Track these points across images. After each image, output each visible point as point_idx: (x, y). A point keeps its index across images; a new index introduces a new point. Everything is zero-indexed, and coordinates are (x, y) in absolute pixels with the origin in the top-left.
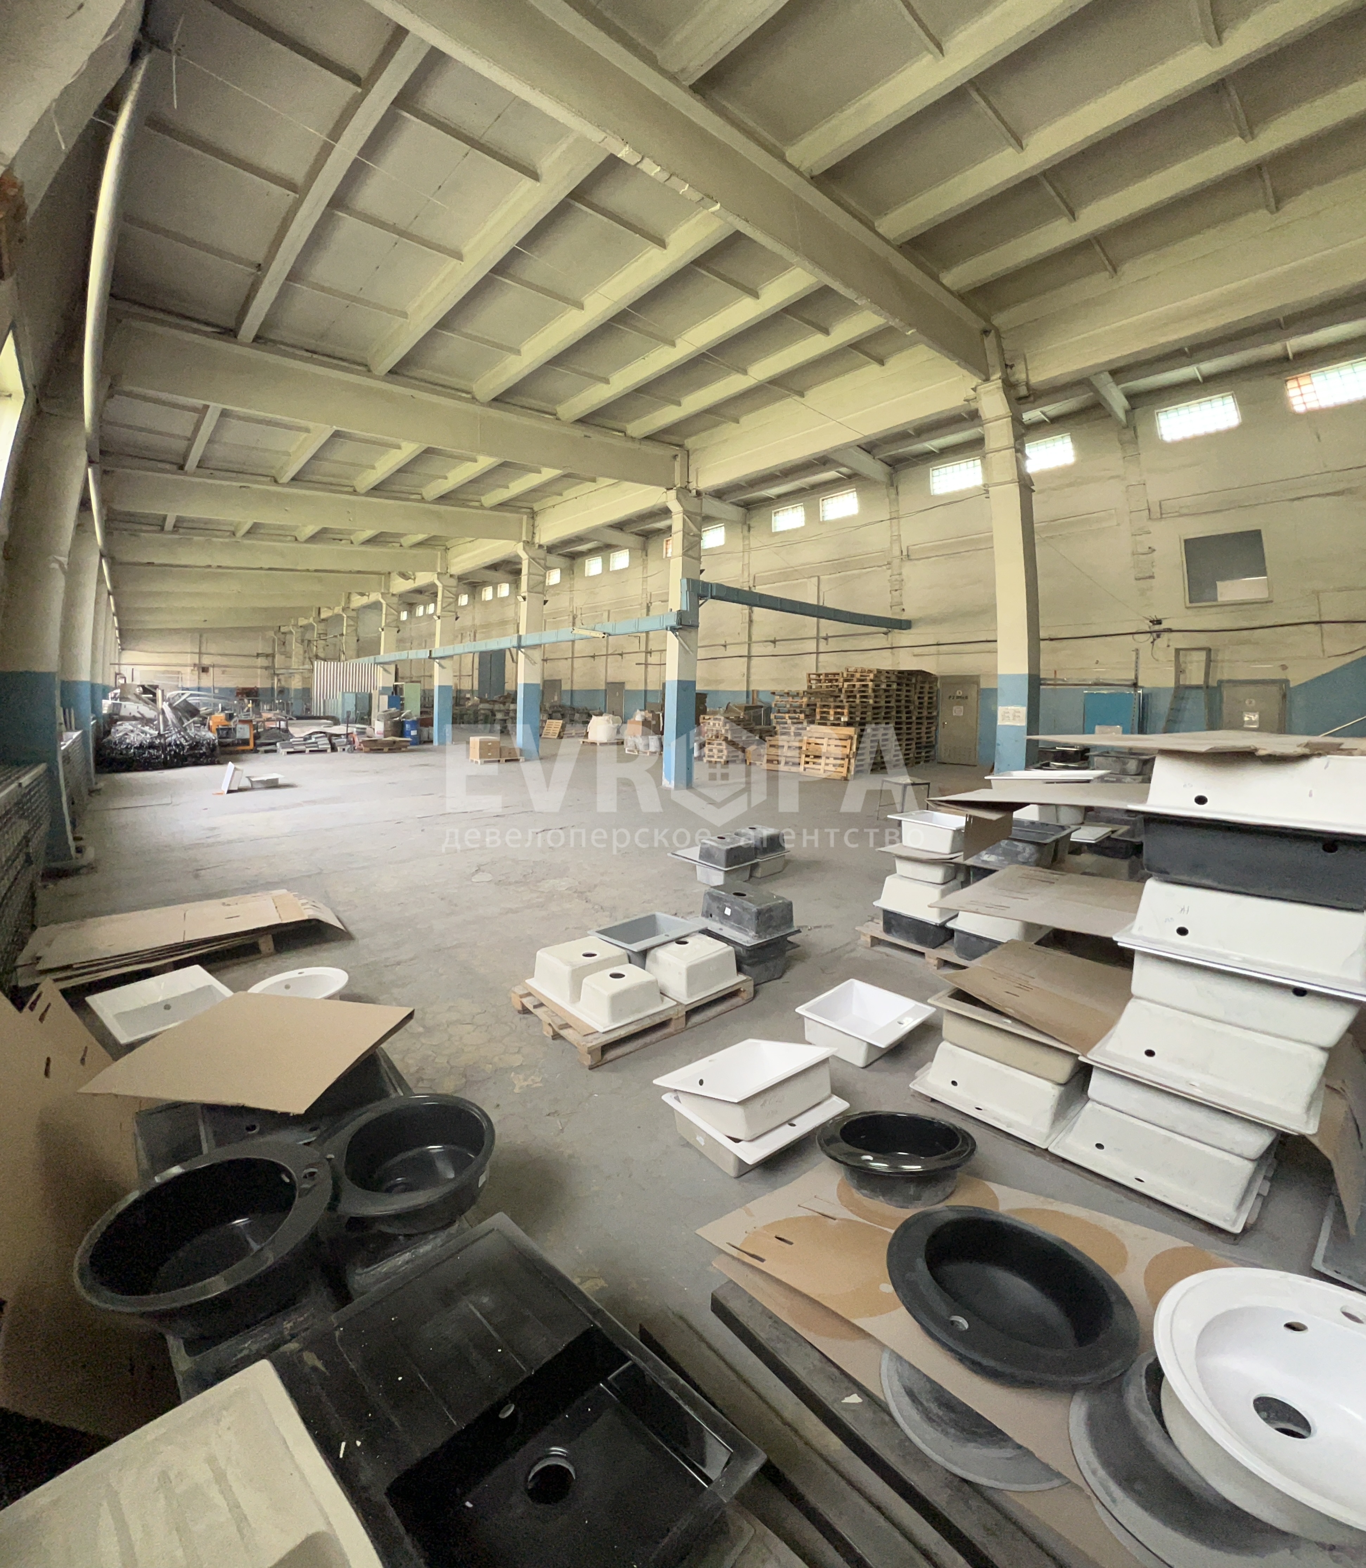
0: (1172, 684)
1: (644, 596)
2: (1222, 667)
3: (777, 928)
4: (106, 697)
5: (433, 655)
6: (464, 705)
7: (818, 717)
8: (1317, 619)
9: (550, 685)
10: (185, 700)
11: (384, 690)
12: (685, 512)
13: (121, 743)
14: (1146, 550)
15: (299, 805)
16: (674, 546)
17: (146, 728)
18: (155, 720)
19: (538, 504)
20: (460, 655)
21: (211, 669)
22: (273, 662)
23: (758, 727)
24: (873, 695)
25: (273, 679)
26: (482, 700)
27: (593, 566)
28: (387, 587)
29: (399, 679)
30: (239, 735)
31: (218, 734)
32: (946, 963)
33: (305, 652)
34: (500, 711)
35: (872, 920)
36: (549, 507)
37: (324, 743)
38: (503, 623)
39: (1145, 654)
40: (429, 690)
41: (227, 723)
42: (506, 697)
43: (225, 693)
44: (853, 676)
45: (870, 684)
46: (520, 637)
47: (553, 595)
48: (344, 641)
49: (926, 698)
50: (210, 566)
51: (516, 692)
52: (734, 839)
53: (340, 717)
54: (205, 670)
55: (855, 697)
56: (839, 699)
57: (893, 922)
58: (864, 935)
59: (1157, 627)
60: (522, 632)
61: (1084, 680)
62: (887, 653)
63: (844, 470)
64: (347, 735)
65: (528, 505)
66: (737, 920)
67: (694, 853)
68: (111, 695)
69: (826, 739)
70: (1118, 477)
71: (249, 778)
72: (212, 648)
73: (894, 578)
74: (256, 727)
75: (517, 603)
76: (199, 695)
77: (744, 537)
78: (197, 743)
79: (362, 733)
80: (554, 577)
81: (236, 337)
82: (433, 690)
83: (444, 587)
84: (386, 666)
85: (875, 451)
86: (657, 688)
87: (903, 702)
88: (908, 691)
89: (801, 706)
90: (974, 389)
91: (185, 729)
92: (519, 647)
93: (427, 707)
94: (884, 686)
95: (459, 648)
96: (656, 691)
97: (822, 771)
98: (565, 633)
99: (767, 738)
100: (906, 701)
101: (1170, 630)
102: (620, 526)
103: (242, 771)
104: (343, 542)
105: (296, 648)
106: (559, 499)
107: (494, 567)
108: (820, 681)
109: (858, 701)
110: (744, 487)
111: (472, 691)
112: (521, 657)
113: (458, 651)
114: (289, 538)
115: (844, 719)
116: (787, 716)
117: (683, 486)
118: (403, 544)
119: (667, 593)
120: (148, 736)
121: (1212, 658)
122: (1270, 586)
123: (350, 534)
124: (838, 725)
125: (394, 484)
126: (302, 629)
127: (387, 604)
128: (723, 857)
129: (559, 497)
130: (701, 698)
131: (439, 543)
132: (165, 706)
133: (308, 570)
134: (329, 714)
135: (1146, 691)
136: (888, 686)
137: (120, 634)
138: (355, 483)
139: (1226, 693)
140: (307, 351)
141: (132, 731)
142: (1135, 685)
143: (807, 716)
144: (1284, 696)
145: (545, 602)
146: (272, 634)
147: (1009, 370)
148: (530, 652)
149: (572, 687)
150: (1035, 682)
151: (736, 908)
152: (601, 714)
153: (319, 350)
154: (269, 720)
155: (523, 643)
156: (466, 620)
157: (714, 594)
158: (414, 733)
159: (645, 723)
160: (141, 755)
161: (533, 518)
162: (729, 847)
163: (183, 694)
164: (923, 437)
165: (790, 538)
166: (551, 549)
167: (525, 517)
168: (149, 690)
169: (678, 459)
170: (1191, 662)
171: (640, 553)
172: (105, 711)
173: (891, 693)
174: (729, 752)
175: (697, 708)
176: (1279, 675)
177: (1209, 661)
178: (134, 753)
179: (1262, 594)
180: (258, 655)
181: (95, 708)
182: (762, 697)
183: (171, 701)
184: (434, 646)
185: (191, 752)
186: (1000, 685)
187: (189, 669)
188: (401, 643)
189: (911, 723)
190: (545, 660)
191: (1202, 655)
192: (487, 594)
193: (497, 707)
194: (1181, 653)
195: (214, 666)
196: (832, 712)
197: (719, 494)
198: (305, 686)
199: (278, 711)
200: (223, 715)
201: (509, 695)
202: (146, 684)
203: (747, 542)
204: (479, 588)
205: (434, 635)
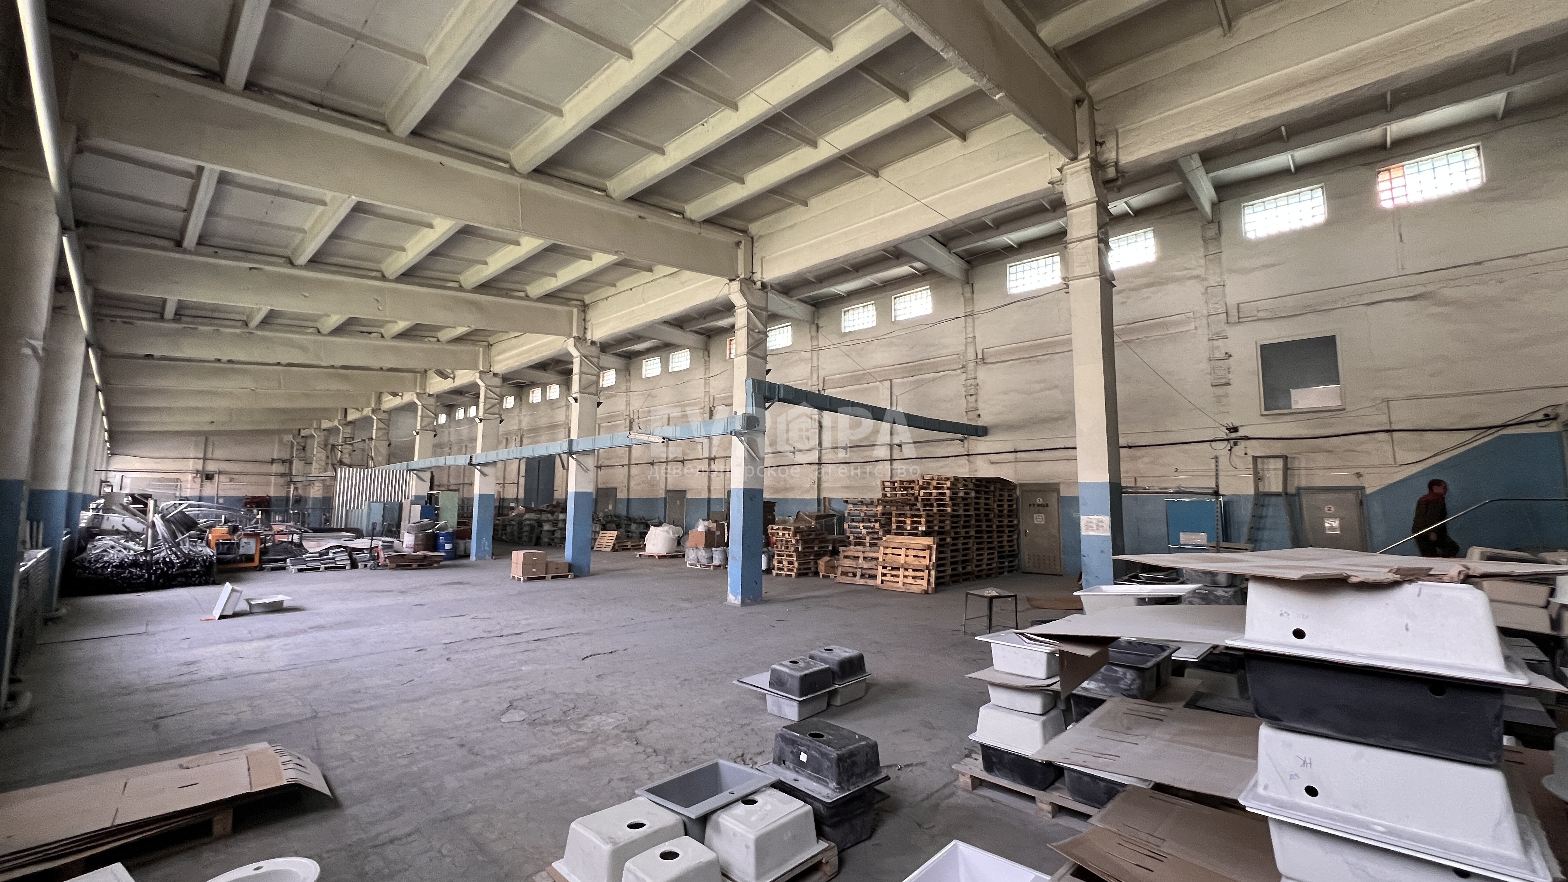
0: (1252, 492)
1: (707, 399)
2: (1299, 475)
3: (862, 776)
4: (85, 508)
5: (474, 462)
6: (508, 515)
7: (894, 527)
8: (1388, 428)
9: (605, 494)
10: (181, 512)
11: (416, 500)
12: (750, 306)
13: (97, 561)
14: (1223, 356)
15: (304, 631)
16: (738, 344)
17: (131, 544)
18: (143, 534)
19: (590, 295)
20: (505, 461)
21: (216, 476)
22: (290, 469)
23: (830, 537)
24: (950, 503)
25: (289, 488)
26: (528, 510)
27: (651, 367)
28: (423, 386)
29: (435, 487)
30: (242, 551)
31: (218, 549)
32: (1059, 810)
33: (328, 457)
34: (547, 521)
35: (967, 756)
36: (603, 299)
37: (343, 559)
38: (553, 427)
39: (1224, 461)
40: (468, 499)
41: (229, 537)
42: (555, 507)
43: (231, 503)
44: (929, 483)
45: (948, 492)
46: (571, 442)
47: (609, 397)
48: (372, 446)
49: (1006, 506)
50: (219, 360)
51: (566, 500)
52: (808, 663)
53: (364, 528)
54: (209, 477)
55: (932, 505)
56: (915, 507)
57: (994, 759)
58: (963, 775)
59: (1234, 435)
60: (574, 436)
61: (1166, 488)
62: (964, 460)
63: (918, 265)
64: (371, 549)
65: (579, 297)
66: (814, 768)
67: (763, 680)
68: (93, 505)
69: (904, 550)
70: (1197, 277)
71: (248, 600)
72: (219, 453)
73: (969, 382)
74: (263, 541)
75: (568, 406)
76: (199, 506)
77: (812, 338)
78: (191, 560)
79: (388, 547)
80: (609, 378)
81: (222, 81)
82: (472, 499)
83: (487, 387)
84: (421, 474)
85: (951, 245)
86: (722, 496)
87: (982, 510)
88: (987, 499)
89: (875, 515)
90: (1060, 170)
91: (178, 544)
92: (570, 453)
93: (465, 517)
94: (961, 494)
95: (502, 454)
96: (720, 500)
97: (900, 584)
98: (621, 437)
99: (841, 549)
100: (986, 510)
101: (1247, 438)
102: (679, 322)
103: (241, 592)
104: (373, 335)
105: (318, 453)
106: (612, 291)
107: (542, 366)
108: (894, 489)
109: (935, 509)
110: (812, 282)
111: (517, 500)
112: (572, 464)
113: (501, 457)
114: (311, 330)
115: (922, 528)
116: (861, 525)
117: (748, 277)
118: (441, 339)
119: (732, 397)
120: (132, 552)
121: (1289, 466)
122: (1342, 395)
123: (381, 327)
124: (916, 535)
125: (427, 269)
126: (326, 433)
127: (423, 406)
128: (796, 685)
129: (614, 289)
130: (769, 506)
131: (482, 338)
132: (157, 519)
133: (333, 367)
134: (353, 525)
135: (1226, 499)
136: (966, 493)
137: (110, 436)
138: (383, 267)
139: (1305, 500)
140: (313, 103)
141: (113, 547)
142: (1216, 494)
143: (882, 526)
144: (1361, 503)
145: (599, 404)
146: (290, 437)
147: (1098, 148)
148: (582, 459)
149: (628, 494)
150: (1116, 490)
151: (813, 753)
152: (659, 524)
153: (325, 102)
154: (280, 533)
155: (575, 449)
156: (511, 425)
157: (781, 396)
158: (448, 546)
159: (709, 533)
160: (119, 574)
161: (584, 311)
162: (803, 673)
163: (180, 504)
164: (1002, 229)
165: (860, 339)
166: (605, 347)
167: (575, 310)
168: (140, 500)
169: (742, 246)
170: (1268, 470)
171: (701, 354)
172: (83, 524)
173: (969, 501)
174: (800, 564)
175: (765, 517)
176: (1354, 482)
177: (1286, 469)
178: (111, 572)
179: (1334, 403)
180: (273, 461)
181: (71, 520)
182: (835, 506)
183: (165, 512)
184: (475, 452)
185: (182, 571)
186: (1081, 494)
187: (190, 477)
188: (439, 449)
189: (991, 532)
190: (599, 467)
191: (1280, 463)
192: (536, 395)
193: (544, 517)
194: (1259, 460)
195: (220, 473)
196: (908, 521)
197: (786, 288)
198: (326, 495)
199: (292, 524)
200: (225, 528)
201: (558, 505)
202: (136, 492)
203: (815, 343)
204: (526, 389)
205: (476, 440)
